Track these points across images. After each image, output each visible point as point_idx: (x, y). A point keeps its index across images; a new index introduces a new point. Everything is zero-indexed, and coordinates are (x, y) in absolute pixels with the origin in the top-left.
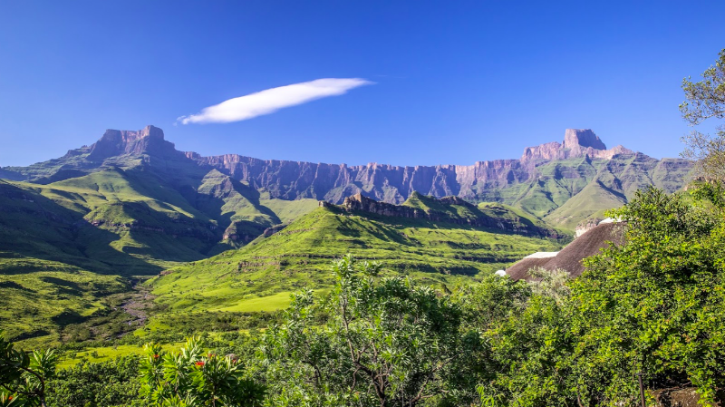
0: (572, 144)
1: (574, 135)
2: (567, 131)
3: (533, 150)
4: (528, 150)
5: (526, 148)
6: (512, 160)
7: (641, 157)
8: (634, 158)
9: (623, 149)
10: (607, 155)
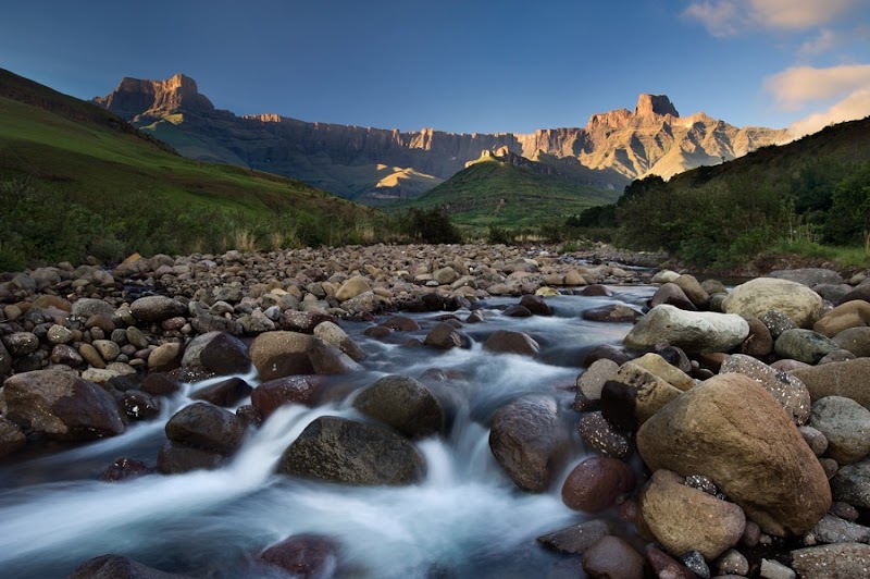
0: (645, 110)
1: (649, 101)
2: (641, 97)
3: (599, 118)
4: (595, 118)
5: (593, 115)
6: (575, 129)
7: (722, 125)
8: (715, 126)
9: (704, 116)
10: (686, 123)
